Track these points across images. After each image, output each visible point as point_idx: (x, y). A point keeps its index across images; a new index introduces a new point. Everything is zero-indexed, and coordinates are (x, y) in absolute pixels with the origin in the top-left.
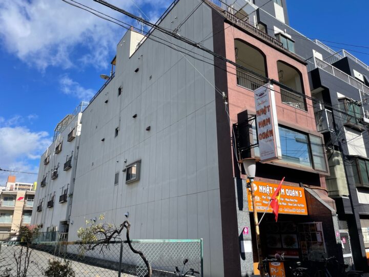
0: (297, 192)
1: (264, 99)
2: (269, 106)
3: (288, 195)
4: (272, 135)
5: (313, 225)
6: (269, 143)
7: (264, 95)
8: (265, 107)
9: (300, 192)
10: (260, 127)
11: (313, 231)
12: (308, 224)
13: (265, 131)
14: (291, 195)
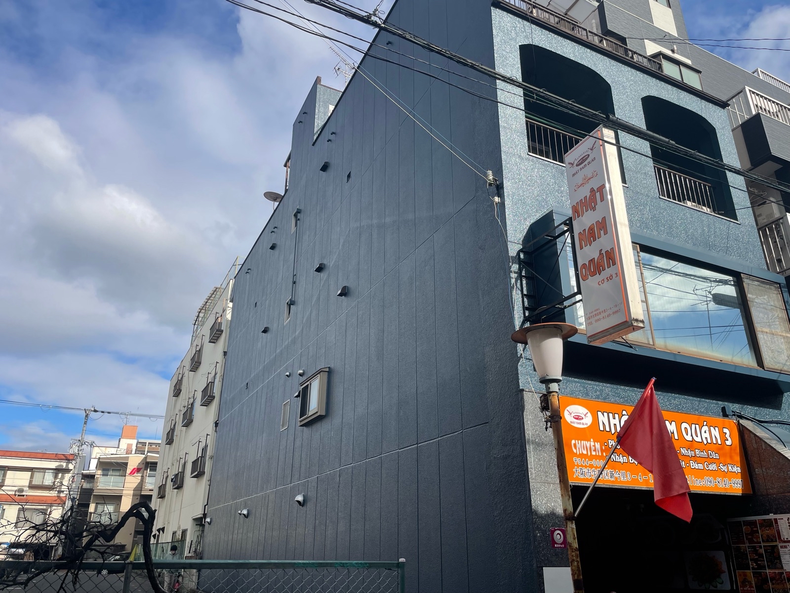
0: (715, 432)
1: (588, 171)
2: (603, 186)
3: (689, 438)
4: (614, 264)
5: (770, 524)
6: (606, 285)
7: (589, 160)
8: (592, 190)
9: (726, 430)
10: (581, 248)
11: (768, 541)
12: (754, 523)
13: (596, 255)
14: (698, 439)
